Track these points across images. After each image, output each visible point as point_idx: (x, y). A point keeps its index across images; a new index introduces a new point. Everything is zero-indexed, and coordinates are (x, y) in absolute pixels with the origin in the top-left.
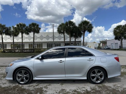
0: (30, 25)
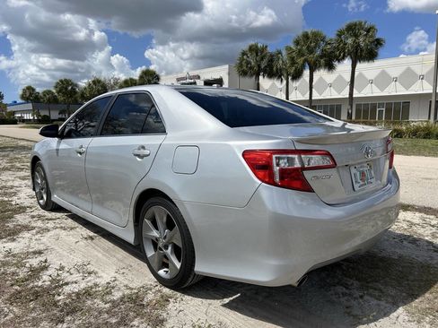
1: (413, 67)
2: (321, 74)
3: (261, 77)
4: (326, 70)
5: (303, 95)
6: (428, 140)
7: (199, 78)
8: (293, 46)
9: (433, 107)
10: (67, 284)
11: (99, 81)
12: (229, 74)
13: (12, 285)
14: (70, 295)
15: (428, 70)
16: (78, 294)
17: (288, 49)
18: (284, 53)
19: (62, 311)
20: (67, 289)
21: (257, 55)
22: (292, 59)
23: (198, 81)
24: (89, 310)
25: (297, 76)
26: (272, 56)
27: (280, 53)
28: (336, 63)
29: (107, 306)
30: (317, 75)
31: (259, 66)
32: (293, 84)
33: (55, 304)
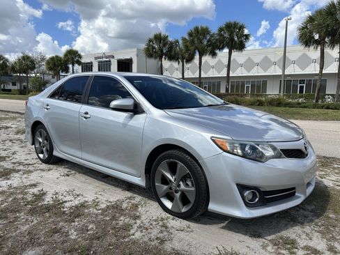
0: (221, 30)
1: (269, 56)
2: (207, 59)
3: (163, 59)
4: (211, 56)
5: (194, 74)
6: (279, 108)
7: (113, 57)
8: (187, 38)
9: (282, 84)
10: (66, 202)
11: (28, 58)
12: (137, 56)
13: (26, 205)
14: (71, 208)
15: (279, 58)
16: (76, 207)
17: (184, 39)
18: (181, 42)
19: (70, 216)
20: (67, 205)
21: (160, 42)
22: (186, 47)
23: (112, 60)
24: (89, 214)
25: (190, 59)
26: (171, 43)
27: (177, 41)
28: (217, 51)
29: (100, 211)
30: (204, 59)
31: (162, 51)
32: (187, 66)
33: (64, 212)
